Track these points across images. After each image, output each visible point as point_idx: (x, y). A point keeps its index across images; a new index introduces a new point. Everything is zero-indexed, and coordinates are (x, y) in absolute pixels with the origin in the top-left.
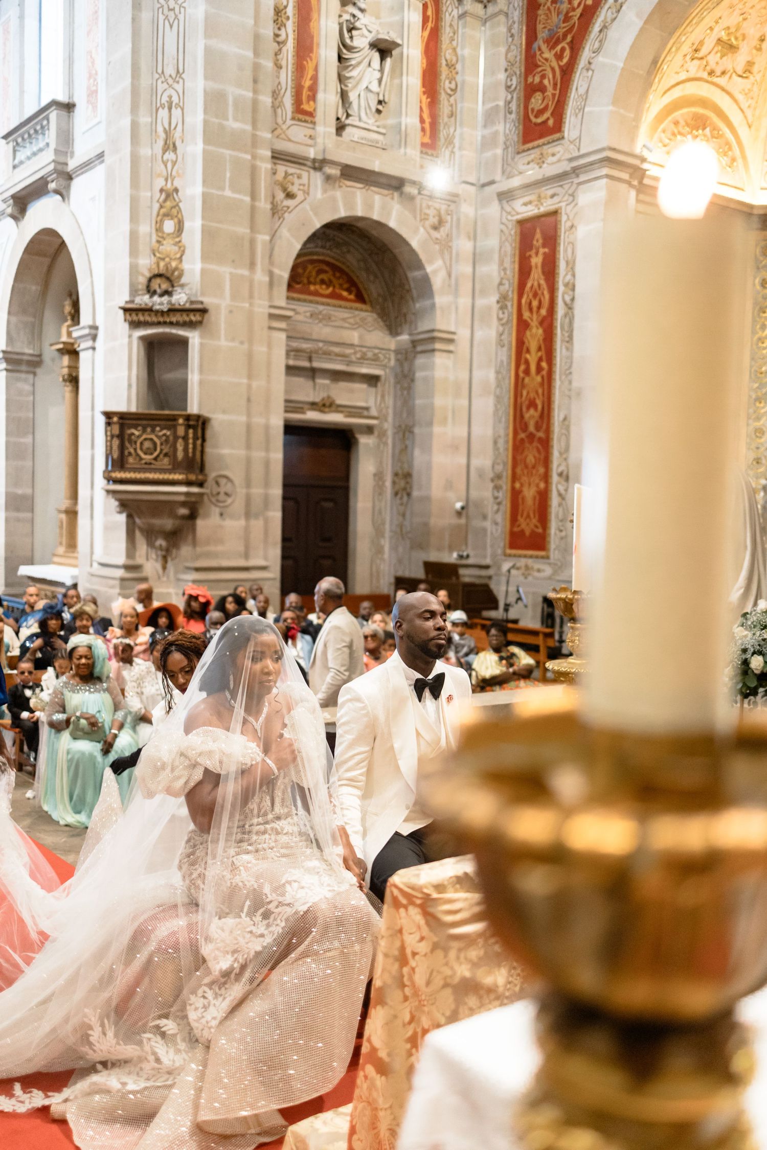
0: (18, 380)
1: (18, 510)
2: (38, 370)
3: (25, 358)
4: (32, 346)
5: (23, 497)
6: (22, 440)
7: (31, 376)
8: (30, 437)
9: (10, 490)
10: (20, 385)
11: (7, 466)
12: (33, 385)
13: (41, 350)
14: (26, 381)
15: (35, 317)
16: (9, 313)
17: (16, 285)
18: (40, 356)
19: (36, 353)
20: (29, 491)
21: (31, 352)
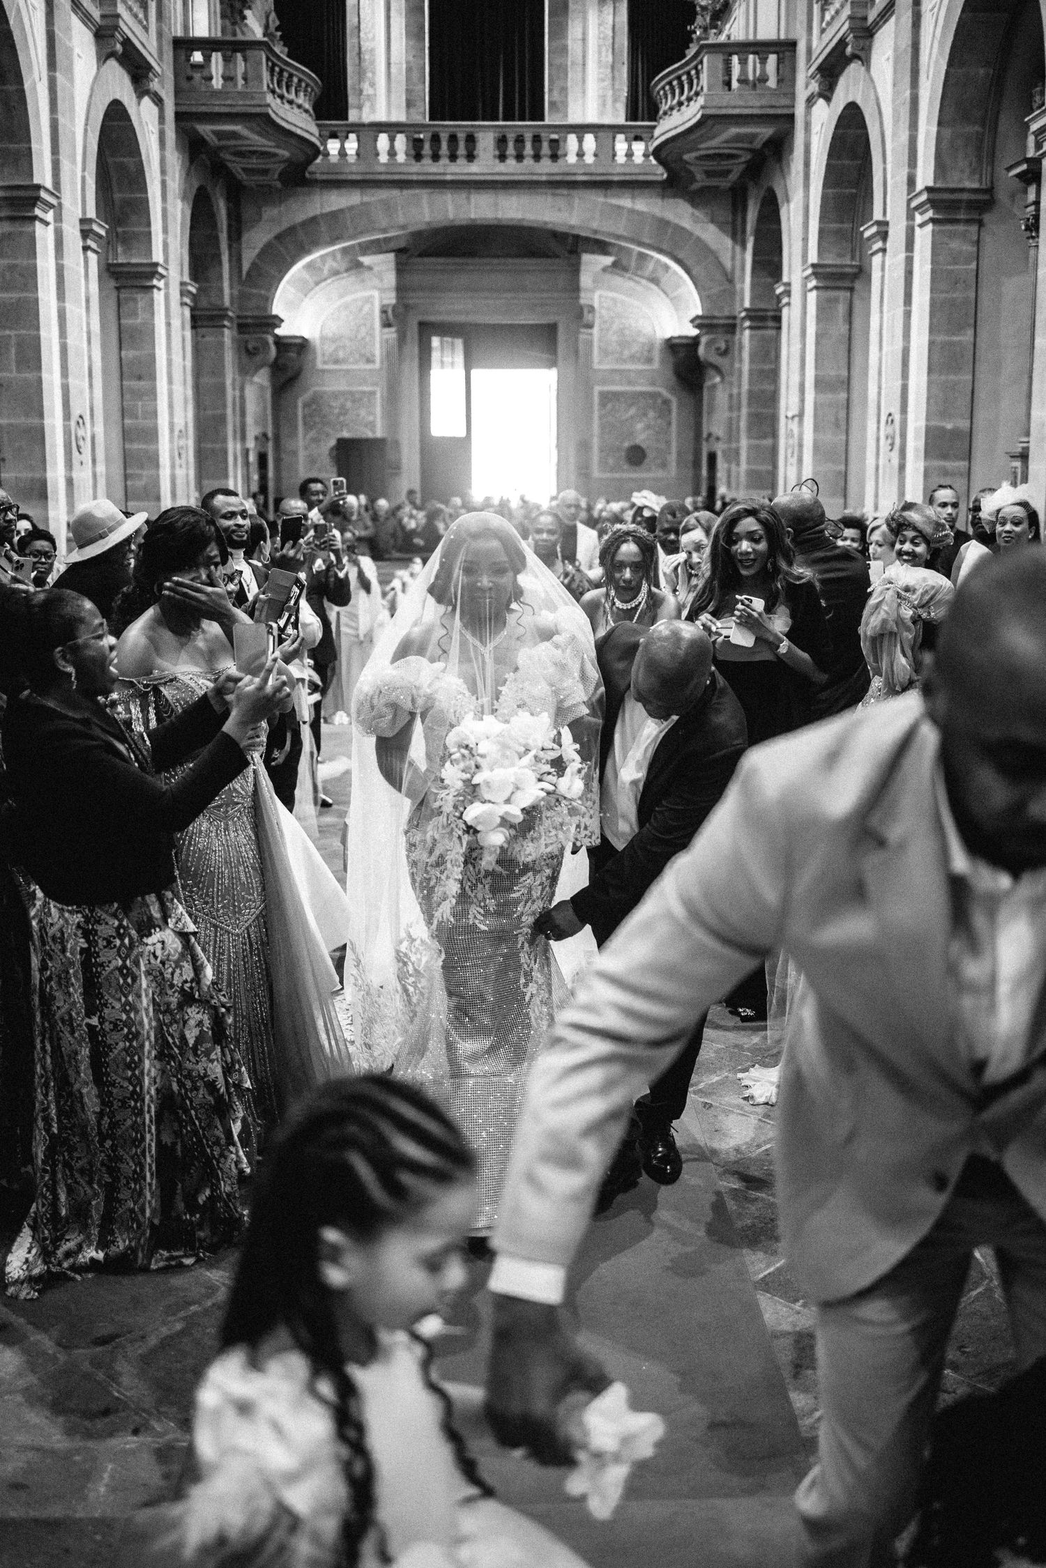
0: (952, 235)
1: (945, 457)
2: (987, 217)
3: (965, 196)
4: (977, 176)
5: (956, 433)
6: (955, 338)
7: (974, 228)
8: (970, 332)
9: (933, 423)
10: (955, 245)
11: (930, 383)
12: (978, 242)
13: (992, 182)
14: (964, 235)
15: (983, 126)
16: (940, 124)
17: (952, 70)
18: (990, 190)
19: (984, 186)
20: (964, 424)
21: (976, 185)
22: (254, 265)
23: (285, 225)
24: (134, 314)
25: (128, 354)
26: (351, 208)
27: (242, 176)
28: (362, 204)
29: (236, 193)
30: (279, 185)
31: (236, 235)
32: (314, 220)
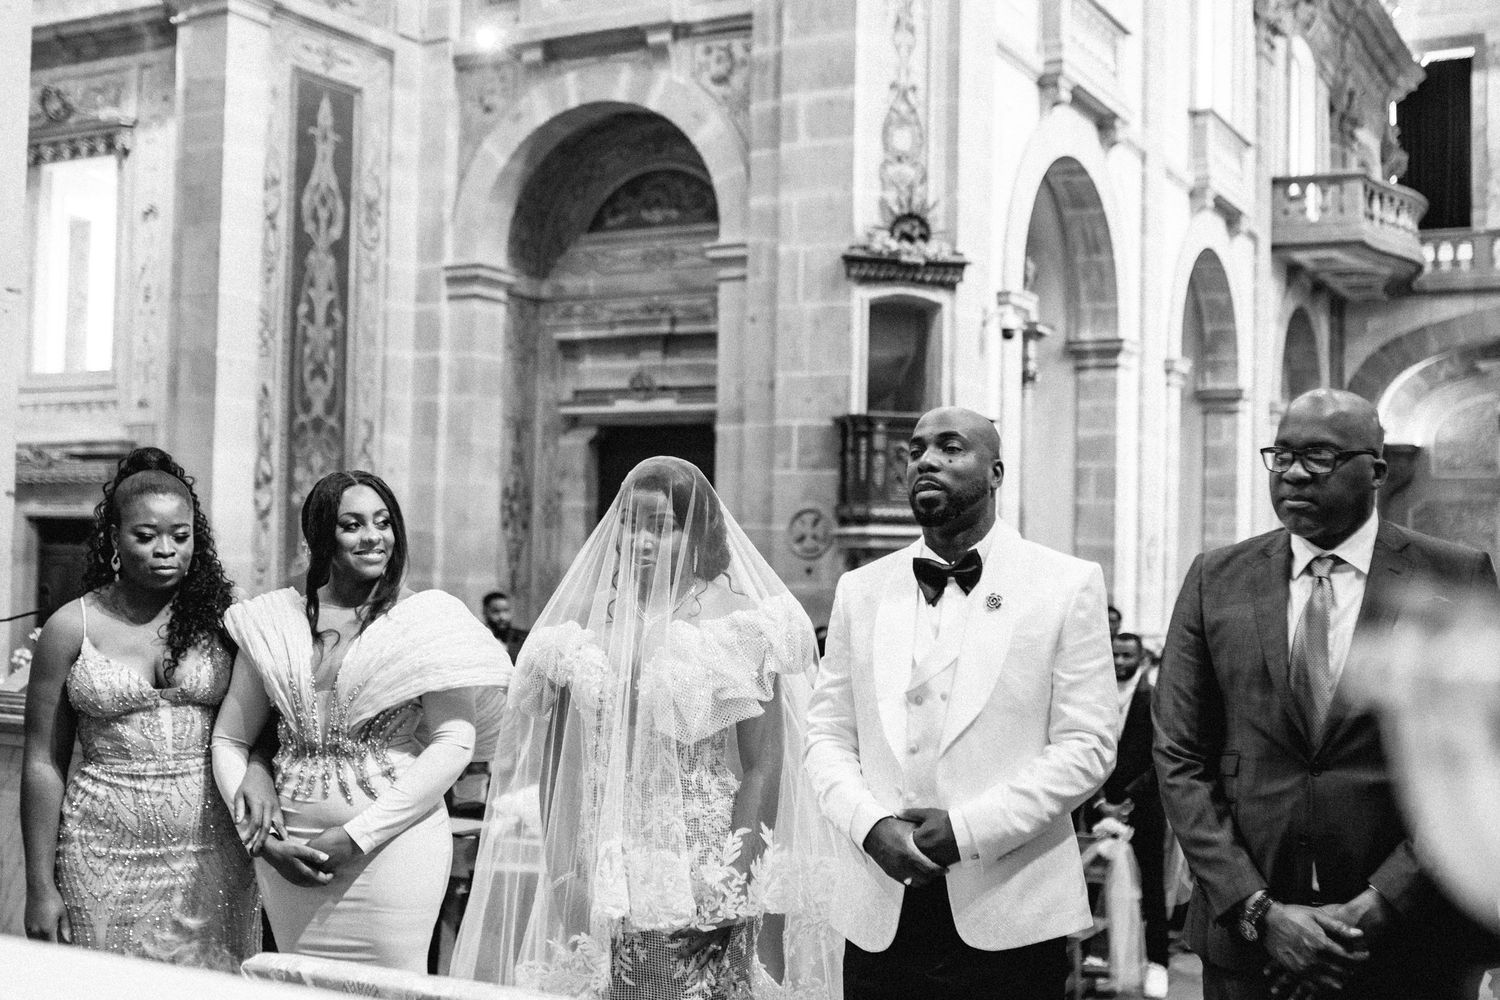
22: (1356, 377)
23: (1391, 335)
24: (1218, 435)
25: (1211, 473)
26: (1462, 317)
27: (1346, 293)
28: (1475, 311)
29: (1338, 307)
30: (1385, 298)
31: (1338, 348)
32: (1422, 330)
